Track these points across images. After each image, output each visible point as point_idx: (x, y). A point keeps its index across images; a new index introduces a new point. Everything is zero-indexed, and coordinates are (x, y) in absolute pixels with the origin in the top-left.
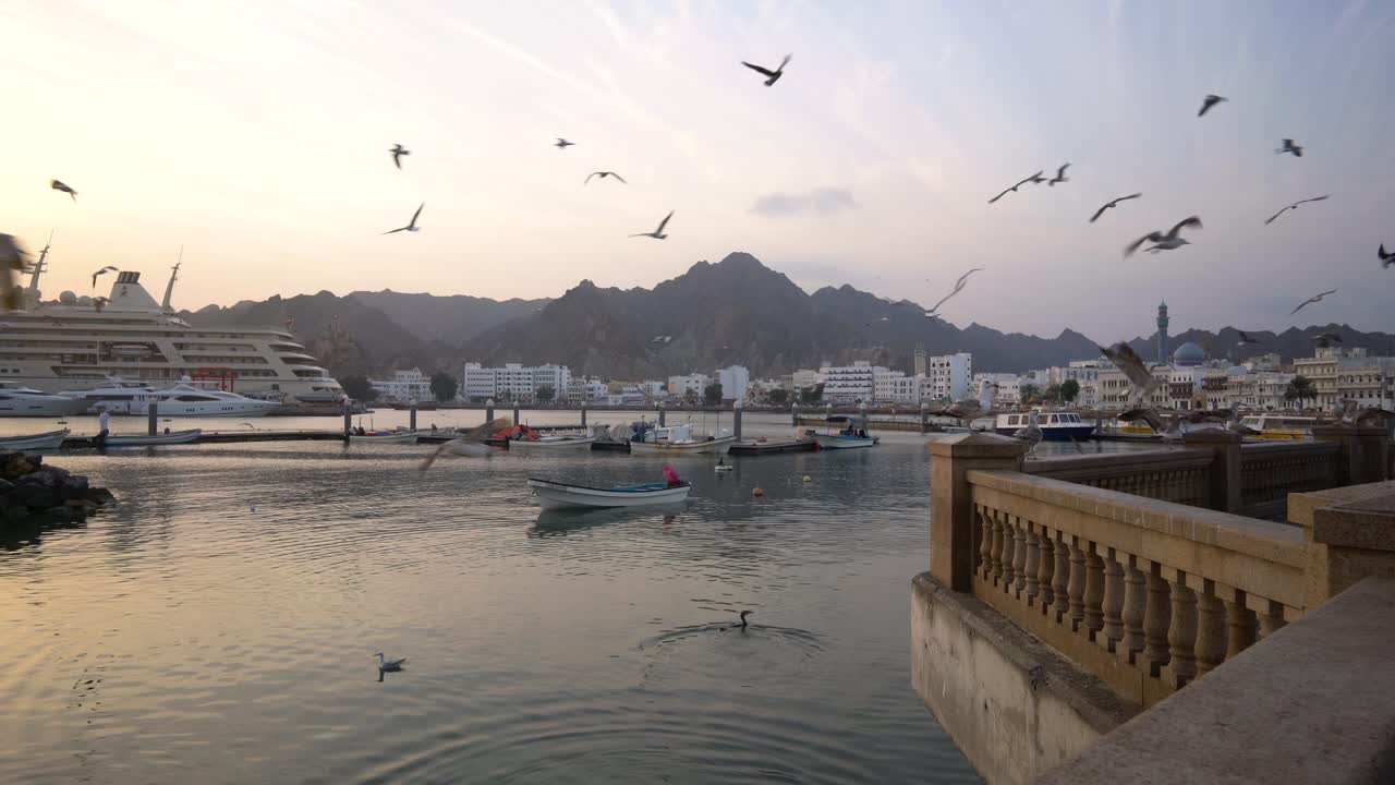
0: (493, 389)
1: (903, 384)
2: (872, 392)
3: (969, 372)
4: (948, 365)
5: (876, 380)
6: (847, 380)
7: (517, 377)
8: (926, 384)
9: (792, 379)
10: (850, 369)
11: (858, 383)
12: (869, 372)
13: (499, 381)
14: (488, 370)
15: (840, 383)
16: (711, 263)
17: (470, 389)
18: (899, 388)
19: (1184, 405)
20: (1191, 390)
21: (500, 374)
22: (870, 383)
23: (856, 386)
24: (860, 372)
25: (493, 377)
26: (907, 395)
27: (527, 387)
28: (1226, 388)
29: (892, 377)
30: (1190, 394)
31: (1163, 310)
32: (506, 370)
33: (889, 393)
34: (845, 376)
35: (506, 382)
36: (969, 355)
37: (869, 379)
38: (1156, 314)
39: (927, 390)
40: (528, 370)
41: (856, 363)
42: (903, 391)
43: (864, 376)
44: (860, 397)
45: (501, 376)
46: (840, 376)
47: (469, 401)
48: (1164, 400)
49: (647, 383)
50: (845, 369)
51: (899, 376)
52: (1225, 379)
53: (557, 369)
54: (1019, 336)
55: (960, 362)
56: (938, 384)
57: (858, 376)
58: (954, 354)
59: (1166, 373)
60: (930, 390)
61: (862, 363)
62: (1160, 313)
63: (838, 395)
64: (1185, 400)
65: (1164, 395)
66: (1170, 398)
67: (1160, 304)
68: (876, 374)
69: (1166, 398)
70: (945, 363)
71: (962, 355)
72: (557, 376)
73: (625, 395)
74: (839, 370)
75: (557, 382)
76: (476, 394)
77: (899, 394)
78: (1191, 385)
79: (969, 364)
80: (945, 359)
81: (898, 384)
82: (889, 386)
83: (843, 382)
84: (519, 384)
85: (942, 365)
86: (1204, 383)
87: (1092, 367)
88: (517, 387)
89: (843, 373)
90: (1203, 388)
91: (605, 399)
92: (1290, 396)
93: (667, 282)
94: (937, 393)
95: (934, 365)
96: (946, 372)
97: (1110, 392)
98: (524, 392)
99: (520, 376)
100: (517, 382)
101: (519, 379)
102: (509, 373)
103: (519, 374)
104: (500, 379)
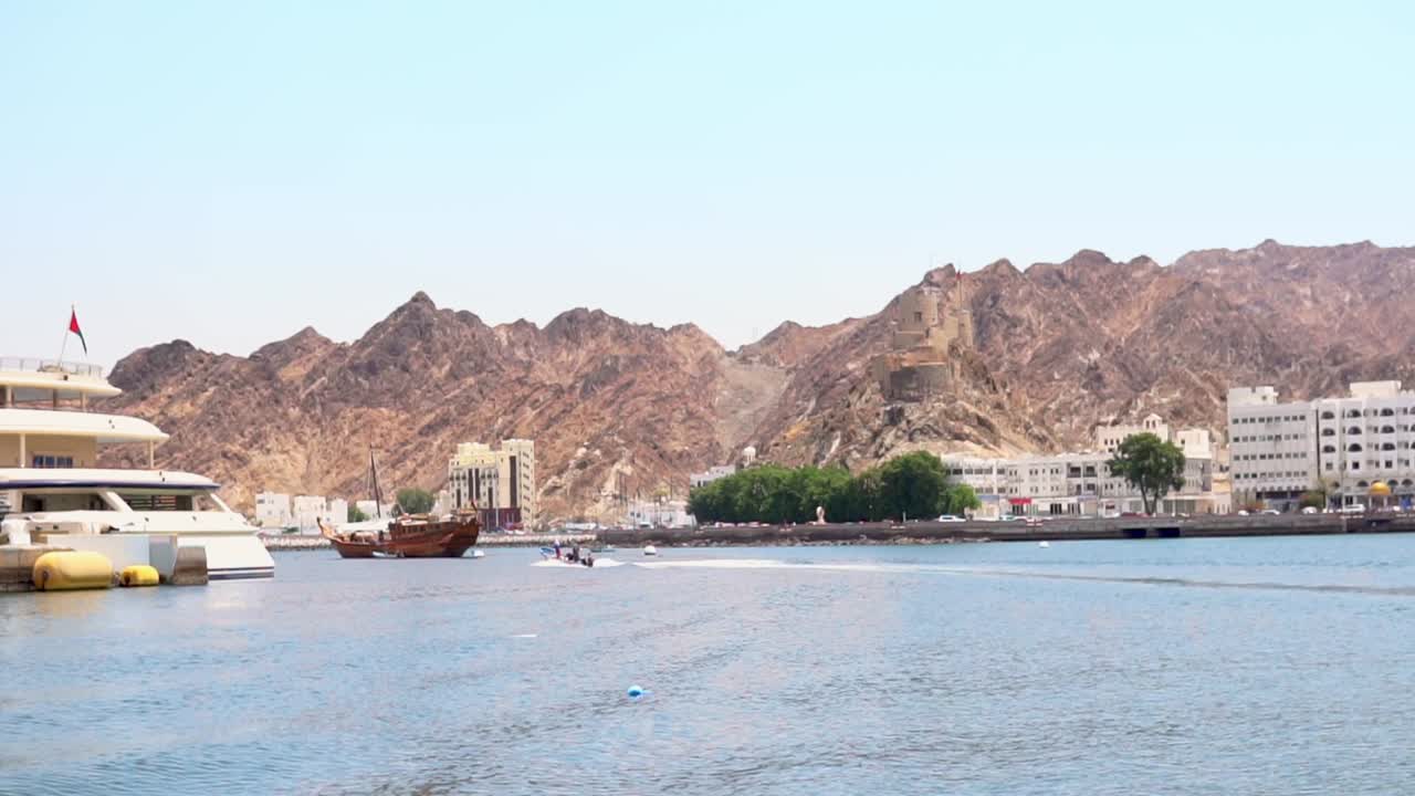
7: (1382, 421)
13: (1325, 441)
14: (1293, 406)
21: (1328, 416)
25: (1308, 426)
32: (1347, 404)
35: (1350, 440)
45: (1333, 424)
84: (1388, 447)
88: (1383, 456)
98: (1403, 472)
99: (1390, 421)
100: (1384, 438)
101: (1389, 430)
102: (1356, 414)
103: (1387, 412)
104: (1329, 432)
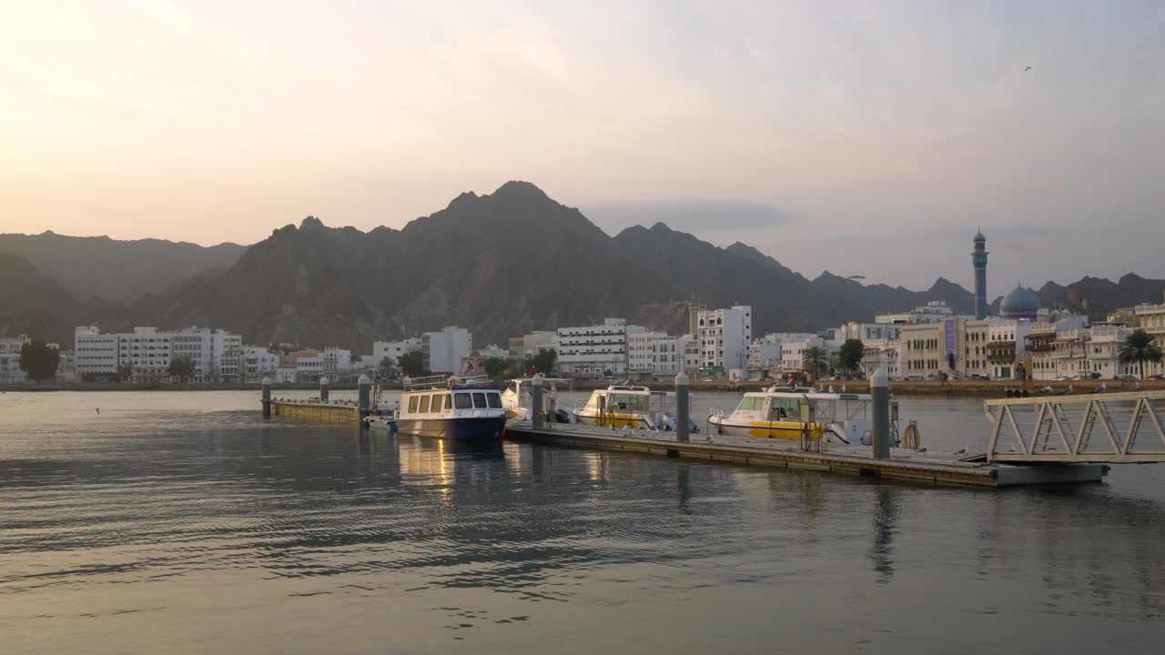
0: (114, 362)
1: (664, 348)
2: (626, 361)
3: (748, 332)
4: (719, 321)
5: (630, 344)
6: (593, 344)
7: (149, 344)
8: (693, 348)
9: (523, 343)
10: (597, 329)
11: (606, 348)
12: (620, 333)
13: (122, 352)
14: (108, 336)
15: (583, 349)
16: (479, 194)
17: (80, 362)
18: (658, 354)
19: (1006, 372)
20: (1013, 352)
21: (124, 341)
22: (623, 347)
23: (604, 352)
24: (610, 334)
25: (114, 345)
26: (669, 363)
27: (162, 359)
28: (1054, 349)
29: (650, 339)
30: (1012, 358)
31: (980, 242)
32: (133, 336)
33: (646, 362)
34: (590, 338)
35: (134, 352)
36: (748, 309)
37: (620, 343)
38: (971, 248)
39: (692, 357)
40: (163, 335)
41: (607, 321)
42: (664, 359)
43: (615, 339)
44: (610, 367)
45: (126, 344)
46: (583, 340)
47: (79, 381)
48: (981, 366)
49: (328, 352)
50: (590, 329)
51: (660, 338)
52: (1053, 336)
53: (206, 334)
54: (883, 287)
55: (736, 318)
56: (708, 348)
57: (606, 339)
58: (728, 307)
59: (984, 329)
60: (697, 357)
61: (614, 320)
62: (977, 247)
63: (582, 365)
64: (1008, 365)
65: (981, 360)
66: (988, 364)
67: (975, 234)
68: (630, 336)
69: (984, 362)
70: (716, 319)
71: (740, 308)
72: (206, 344)
73: (300, 368)
74: (583, 330)
75: (205, 351)
76: (90, 370)
77: (658, 363)
78: (1013, 344)
79: (748, 321)
80: (716, 314)
81: (658, 349)
82: (647, 352)
83: (589, 348)
84: (151, 355)
85: (712, 322)
86: (1028, 342)
87: (903, 322)
88: (148, 359)
89: (587, 334)
90: (1028, 348)
91: (272, 374)
92: (1125, 358)
93: (421, 220)
94: (707, 361)
95: (702, 323)
96: (717, 332)
97: (915, 356)
98: (158, 366)
99: (153, 344)
100: (149, 352)
101: (152, 348)
102: (137, 340)
103: (152, 341)
104: (124, 348)
